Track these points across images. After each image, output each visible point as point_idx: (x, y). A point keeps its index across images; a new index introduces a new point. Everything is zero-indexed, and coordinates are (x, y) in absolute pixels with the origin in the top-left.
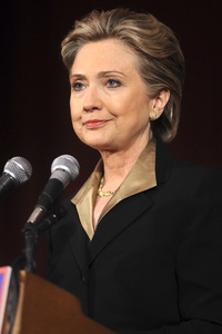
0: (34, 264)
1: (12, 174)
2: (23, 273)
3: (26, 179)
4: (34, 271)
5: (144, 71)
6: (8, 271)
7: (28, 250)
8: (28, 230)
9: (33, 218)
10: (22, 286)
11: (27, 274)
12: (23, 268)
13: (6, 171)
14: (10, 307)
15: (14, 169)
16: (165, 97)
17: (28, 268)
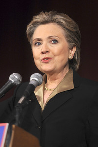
0: (19, 122)
1: (13, 81)
2: (14, 126)
3: (19, 83)
4: (19, 126)
5: (67, 37)
6: (7, 125)
7: (17, 116)
8: (17, 107)
9: (20, 101)
10: (13, 132)
11: (16, 127)
12: (14, 124)
13: (10, 79)
14: (7, 141)
15: (13, 78)
16: (75, 50)
17: (16, 124)
